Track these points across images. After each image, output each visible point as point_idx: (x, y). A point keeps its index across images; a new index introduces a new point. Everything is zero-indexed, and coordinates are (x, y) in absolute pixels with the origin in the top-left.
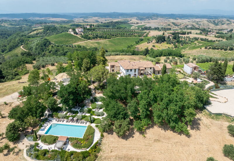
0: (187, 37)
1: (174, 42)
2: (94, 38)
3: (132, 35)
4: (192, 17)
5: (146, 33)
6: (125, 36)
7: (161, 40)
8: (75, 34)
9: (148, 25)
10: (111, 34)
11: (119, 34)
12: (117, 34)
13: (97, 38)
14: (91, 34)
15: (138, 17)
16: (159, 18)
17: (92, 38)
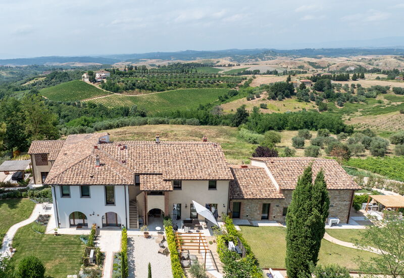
0: (353, 86)
1: (317, 98)
2: (126, 89)
3: (212, 83)
4: (354, 52)
5: (246, 79)
6: (196, 86)
7: (284, 92)
8: (91, 82)
9: (252, 68)
10: (165, 82)
11: (184, 82)
12: (179, 82)
13: (133, 89)
14: (123, 82)
15: (234, 57)
16: (278, 57)
17: (124, 90)
